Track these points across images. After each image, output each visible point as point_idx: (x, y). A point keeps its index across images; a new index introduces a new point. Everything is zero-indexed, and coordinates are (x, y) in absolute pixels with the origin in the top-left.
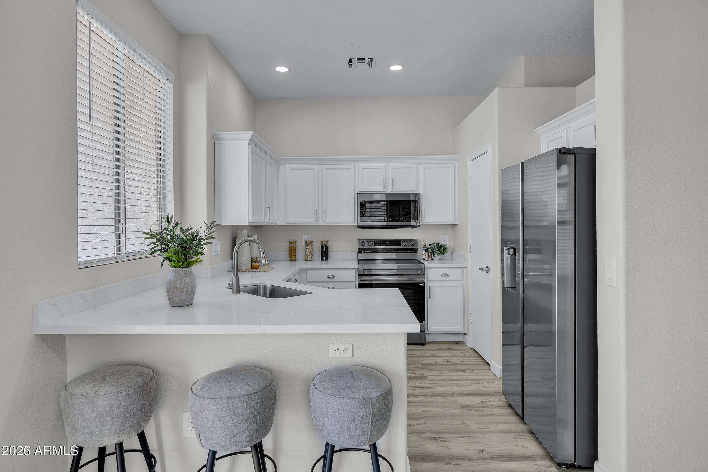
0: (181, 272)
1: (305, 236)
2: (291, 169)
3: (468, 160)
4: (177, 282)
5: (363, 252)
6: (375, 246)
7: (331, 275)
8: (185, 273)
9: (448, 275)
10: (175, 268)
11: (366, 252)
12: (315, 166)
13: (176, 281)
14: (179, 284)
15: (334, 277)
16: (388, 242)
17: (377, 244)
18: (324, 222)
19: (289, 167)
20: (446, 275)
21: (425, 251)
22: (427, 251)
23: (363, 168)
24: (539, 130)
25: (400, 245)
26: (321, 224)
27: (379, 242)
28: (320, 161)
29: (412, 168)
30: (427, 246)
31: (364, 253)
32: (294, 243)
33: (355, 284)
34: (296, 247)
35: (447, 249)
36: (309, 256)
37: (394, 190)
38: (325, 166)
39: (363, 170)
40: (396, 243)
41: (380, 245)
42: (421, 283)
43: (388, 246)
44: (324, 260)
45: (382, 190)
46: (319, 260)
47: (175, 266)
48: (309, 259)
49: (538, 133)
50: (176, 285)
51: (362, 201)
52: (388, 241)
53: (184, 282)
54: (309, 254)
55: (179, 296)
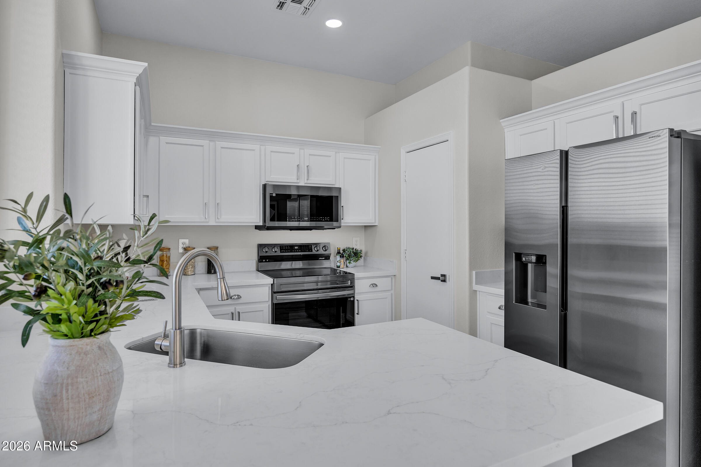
0: (89, 347)
1: (181, 241)
2: (167, 143)
3: (403, 152)
4: (80, 380)
5: (264, 261)
6: (280, 252)
7: (235, 295)
8: (100, 348)
9: (377, 286)
10: (69, 338)
11: (267, 260)
12: (205, 142)
13: (77, 377)
14: (87, 382)
15: (239, 297)
16: (296, 248)
17: (283, 249)
18: (217, 220)
19: (164, 139)
20: (375, 285)
21: (341, 257)
22: (342, 256)
23: (272, 152)
24: (504, 122)
25: (311, 251)
26: (212, 223)
27: (285, 247)
28: (212, 136)
29: (330, 156)
30: (341, 252)
31: (266, 262)
32: (167, 250)
33: (268, 305)
34: (169, 257)
35: (361, 254)
36: (190, 269)
37: (309, 182)
38: (220, 144)
39: (272, 153)
40: (306, 248)
41: (287, 251)
42: (350, 297)
43: (297, 252)
44: (212, 274)
45: (296, 181)
46: (203, 274)
47: (69, 335)
48: (190, 273)
49: (503, 124)
50: (78, 388)
51: (272, 194)
52: (296, 246)
53: (99, 374)
54: (191, 266)
55: (86, 416)
